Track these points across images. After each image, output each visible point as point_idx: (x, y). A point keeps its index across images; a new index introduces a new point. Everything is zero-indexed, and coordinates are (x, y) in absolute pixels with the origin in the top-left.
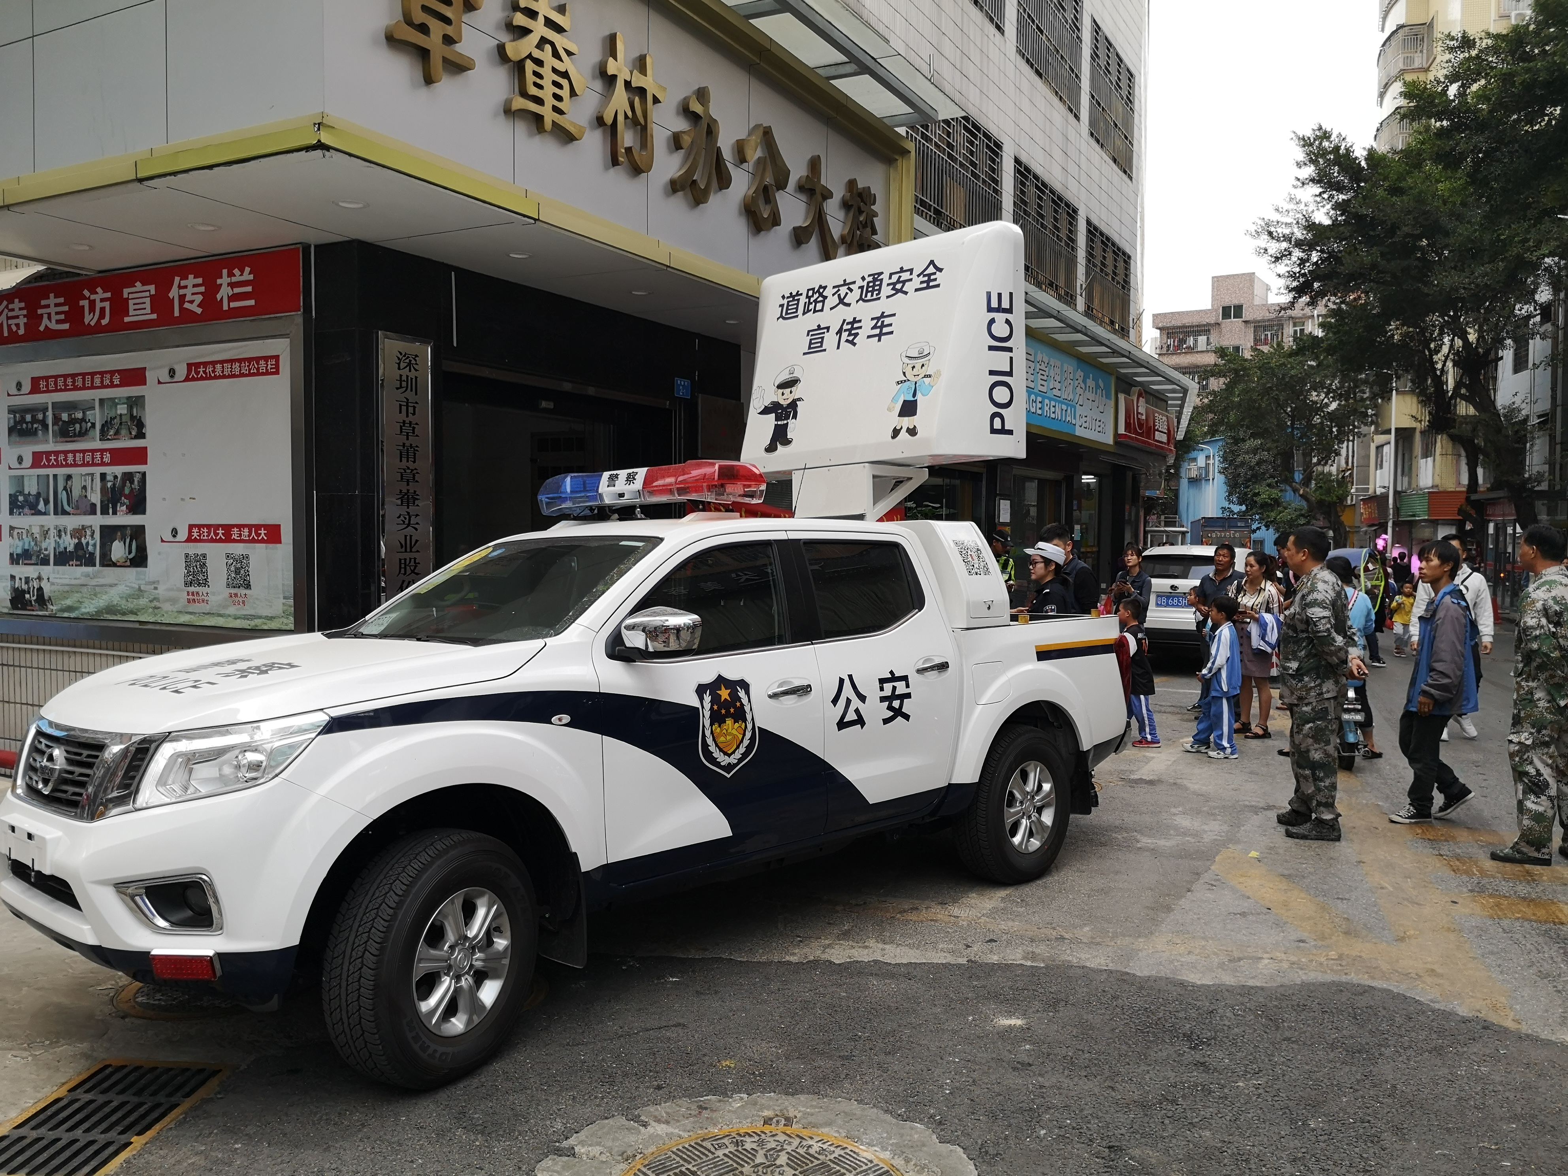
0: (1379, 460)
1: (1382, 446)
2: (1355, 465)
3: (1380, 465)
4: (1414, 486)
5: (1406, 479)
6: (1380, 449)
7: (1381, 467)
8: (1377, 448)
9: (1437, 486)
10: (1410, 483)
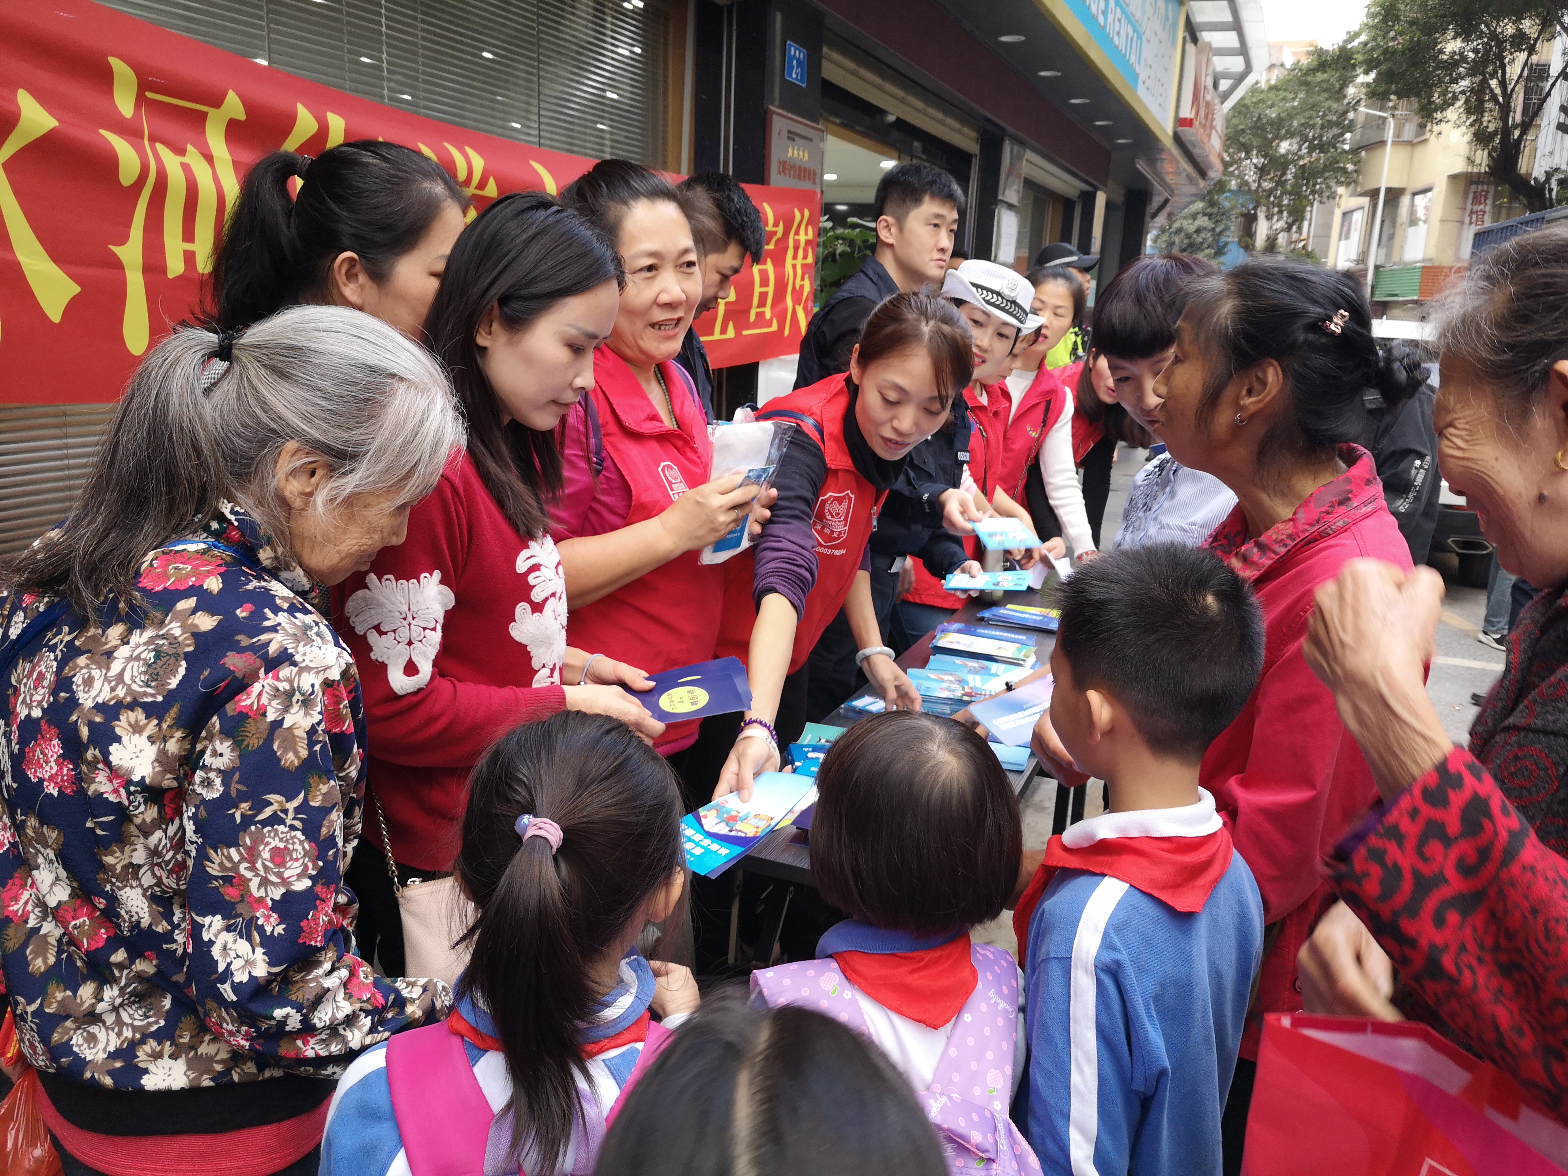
0: (1345, 229)
1: (1352, 211)
2: (1312, 234)
3: (1345, 234)
4: (1395, 258)
5: (1383, 252)
6: (1349, 215)
7: (1347, 237)
8: (1344, 214)
9: (1431, 260)
10: (1388, 256)
